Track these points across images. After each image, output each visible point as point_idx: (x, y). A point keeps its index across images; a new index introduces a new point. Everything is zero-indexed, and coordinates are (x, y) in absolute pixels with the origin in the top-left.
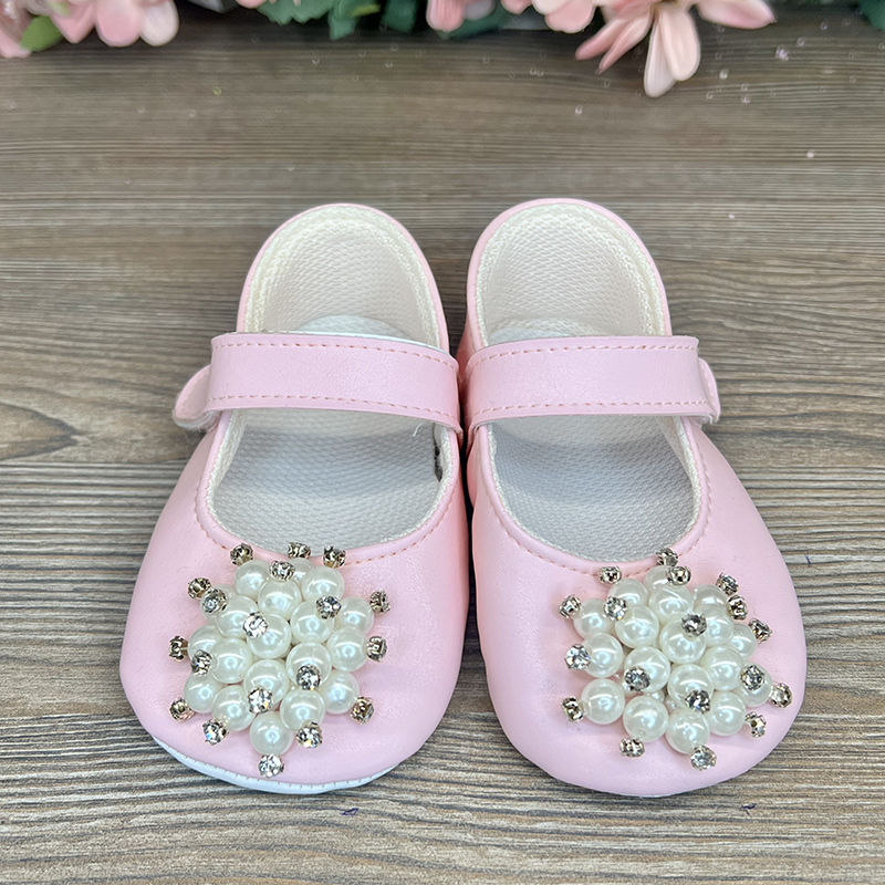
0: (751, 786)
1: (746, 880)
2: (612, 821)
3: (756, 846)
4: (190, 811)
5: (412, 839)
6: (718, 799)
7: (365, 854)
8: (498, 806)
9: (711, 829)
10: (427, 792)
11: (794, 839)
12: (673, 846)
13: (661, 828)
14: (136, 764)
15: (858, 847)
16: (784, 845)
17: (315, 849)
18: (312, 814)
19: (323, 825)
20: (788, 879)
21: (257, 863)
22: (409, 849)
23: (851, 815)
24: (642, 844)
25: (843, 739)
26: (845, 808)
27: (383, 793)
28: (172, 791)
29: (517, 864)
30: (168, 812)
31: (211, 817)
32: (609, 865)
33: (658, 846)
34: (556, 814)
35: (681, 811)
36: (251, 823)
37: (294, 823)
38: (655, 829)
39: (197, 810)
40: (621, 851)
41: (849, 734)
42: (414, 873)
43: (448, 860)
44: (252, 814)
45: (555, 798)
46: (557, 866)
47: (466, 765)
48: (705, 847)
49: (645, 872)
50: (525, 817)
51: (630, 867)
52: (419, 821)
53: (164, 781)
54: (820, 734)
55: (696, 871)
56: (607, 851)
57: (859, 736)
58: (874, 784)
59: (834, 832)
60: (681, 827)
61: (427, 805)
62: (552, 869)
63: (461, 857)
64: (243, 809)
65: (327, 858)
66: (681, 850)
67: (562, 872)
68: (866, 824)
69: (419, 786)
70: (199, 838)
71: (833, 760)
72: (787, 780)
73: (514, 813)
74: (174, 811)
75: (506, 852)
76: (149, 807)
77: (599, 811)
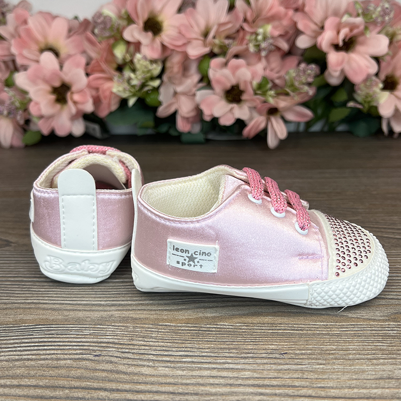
0: (286, 346)
1: (280, 379)
2: (218, 358)
3: (286, 367)
4: (25, 355)
5: (124, 364)
6: (270, 351)
7: (101, 370)
8: (166, 353)
9: (265, 361)
10: (134, 349)
11: (305, 365)
12: (247, 367)
13: (241, 361)
14: (6, 340)
15: (335, 367)
16: (300, 366)
17: (78, 368)
18: (80, 356)
19: (84, 360)
20: (300, 378)
21: (50, 372)
22: (121, 368)
23: (333, 356)
24: (231, 366)
25: (330, 331)
26: (329, 354)
27: (114, 349)
28: (19, 349)
29: (171, 373)
30: (15, 355)
31: (34, 357)
32: (215, 373)
33: (239, 367)
34: (193, 356)
35: (252, 355)
36: (52, 359)
37: (70, 359)
38: (238, 361)
39: (28, 355)
40: (221, 369)
41: (333, 329)
42: (122, 376)
43: (139, 372)
44: (53, 356)
45: (193, 350)
46: (191, 373)
47: (154, 340)
48: (261, 367)
49: (231, 376)
50: (178, 357)
51: (225, 374)
52: (128, 358)
53: (16, 345)
54: (319, 329)
55: (256, 375)
56: (215, 369)
57: (338, 330)
58: (344, 346)
59: (324, 362)
60: (251, 360)
61: (133, 353)
62: (187, 375)
63: (145, 370)
64: (48, 354)
65: (83, 371)
66: (250, 368)
67: (192, 376)
68: (340, 359)
69: (130, 347)
70: (26, 364)
71: (325, 338)
72: (303, 345)
73: (173, 356)
74: (18, 355)
75: (167, 369)
76: (6, 354)
77: (213, 355)
